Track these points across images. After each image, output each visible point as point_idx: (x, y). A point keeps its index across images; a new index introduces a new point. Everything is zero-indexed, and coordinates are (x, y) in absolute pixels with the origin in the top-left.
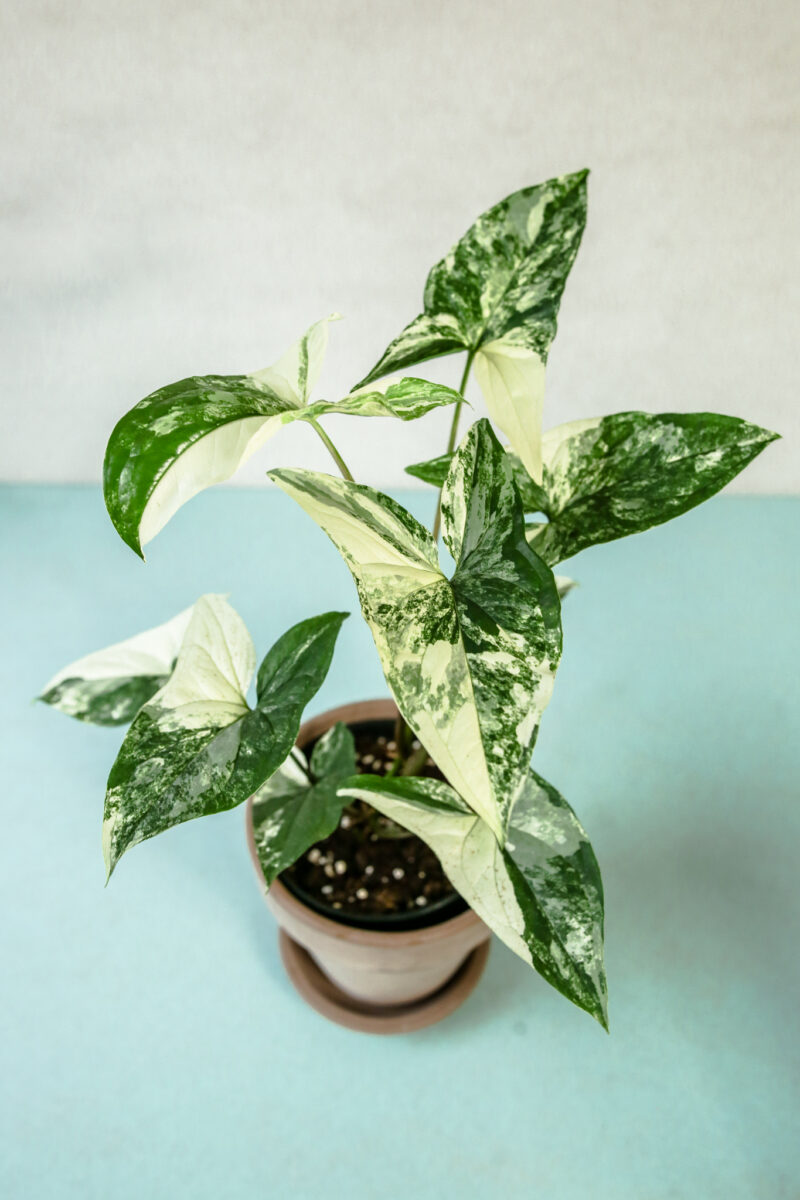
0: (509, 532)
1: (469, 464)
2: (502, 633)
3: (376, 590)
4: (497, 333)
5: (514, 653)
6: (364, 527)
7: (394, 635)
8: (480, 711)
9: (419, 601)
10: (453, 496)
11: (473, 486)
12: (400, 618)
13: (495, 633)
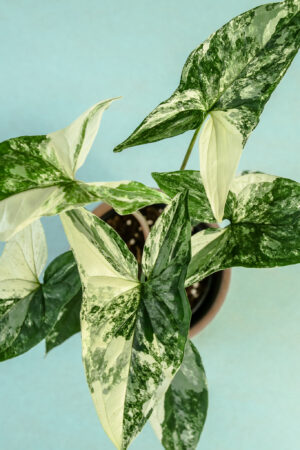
0: (178, 274)
1: (167, 224)
2: (155, 341)
3: (94, 296)
4: (224, 106)
5: (156, 357)
6: (96, 251)
7: (96, 329)
8: (129, 388)
9: (117, 305)
10: (153, 242)
11: (166, 238)
12: (102, 317)
13: (150, 339)
